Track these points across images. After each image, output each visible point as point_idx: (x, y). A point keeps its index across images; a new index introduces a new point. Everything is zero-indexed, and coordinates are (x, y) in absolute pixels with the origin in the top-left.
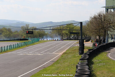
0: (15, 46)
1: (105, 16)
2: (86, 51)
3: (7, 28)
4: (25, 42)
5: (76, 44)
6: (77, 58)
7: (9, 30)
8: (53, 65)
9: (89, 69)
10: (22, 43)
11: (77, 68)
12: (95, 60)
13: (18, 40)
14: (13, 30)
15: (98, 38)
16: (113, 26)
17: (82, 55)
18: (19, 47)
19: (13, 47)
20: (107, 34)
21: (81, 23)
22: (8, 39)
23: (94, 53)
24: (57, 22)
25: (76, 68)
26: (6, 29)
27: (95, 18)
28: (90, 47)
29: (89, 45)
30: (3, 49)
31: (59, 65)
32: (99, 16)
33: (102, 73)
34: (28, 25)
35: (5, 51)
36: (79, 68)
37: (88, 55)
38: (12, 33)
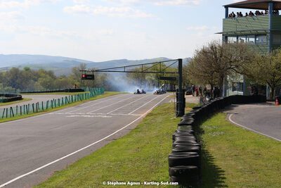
0: (61, 102)
1: (222, 49)
2: (188, 110)
3: (48, 69)
4: (78, 95)
5: (171, 98)
6: (172, 124)
7: (51, 74)
8: (129, 135)
9: (196, 141)
10: (74, 97)
11: (174, 139)
12: (205, 126)
13: (66, 91)
14: (56, 74)
15: (208, 87)
16: (237, 66)
17: (182, 118)
18: (68, 103)
19: (57, 103)
20: (226, 80)
21: (180, 61)
22: (48, 90)
24: (135, 60)
25: (172, 140)
26: (45, 72)
27: (204, 52)
28: (194, 104)
29: (192, 100)
30: (41, 106)
31: (141, 135)
32: (212, 48)
33: (220, 149)
34: (85, 65)
35: (43, 110)
36: (178, 139)
37: (193, 117)
38: (55, 78)
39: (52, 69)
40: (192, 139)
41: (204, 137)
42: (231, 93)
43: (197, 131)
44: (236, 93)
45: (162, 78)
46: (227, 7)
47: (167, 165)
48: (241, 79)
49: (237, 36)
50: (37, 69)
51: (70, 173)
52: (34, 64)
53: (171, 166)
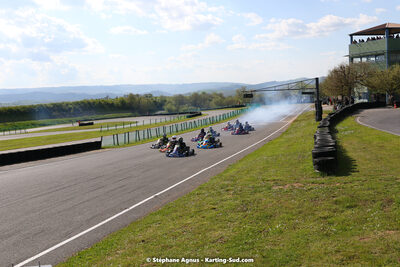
0: (229, 115)
1: (349, 68)
2: (324, 116)
3: (219, 92)
4: (242, 110)
5: (310, 108)
6: (313, 127)
7: (221, 95)
9: (333, 138)
10: (238, 111)
11: (315, 138)
12: (338, 127)
13: (233, 107)
14: (225, 95)
15: (340, 98)
16: (362, 80)
17: (320, 122)
18: (234, 115)
19: (227, 116)
20: (353, 91)
21: (317, 79)
22: (220, 107)
23: (336, 118)
25: (313, 139)
26: (217, 95)
27: (335, 71)
28: (329, 111)
29: (327, 108)
30: (215, 119)
31: (290, 136)
32: (341, 67)
35: (217, 122)
36: (318, 138)
37: (329, 120)
38: (224, 98)
39: (222, 92)
40: (329, 137)
41: (338, 136)
42: (357, 101)
43: (333, 132)
44: (361, 101)
45: (303, 93)
46: (351, 36)
47: (311, 157)
48: (365, 89)
49: (361, 58)
50: (211, 93)
51: (240, 166)
52: (208, 89)
53: (314, 157)
